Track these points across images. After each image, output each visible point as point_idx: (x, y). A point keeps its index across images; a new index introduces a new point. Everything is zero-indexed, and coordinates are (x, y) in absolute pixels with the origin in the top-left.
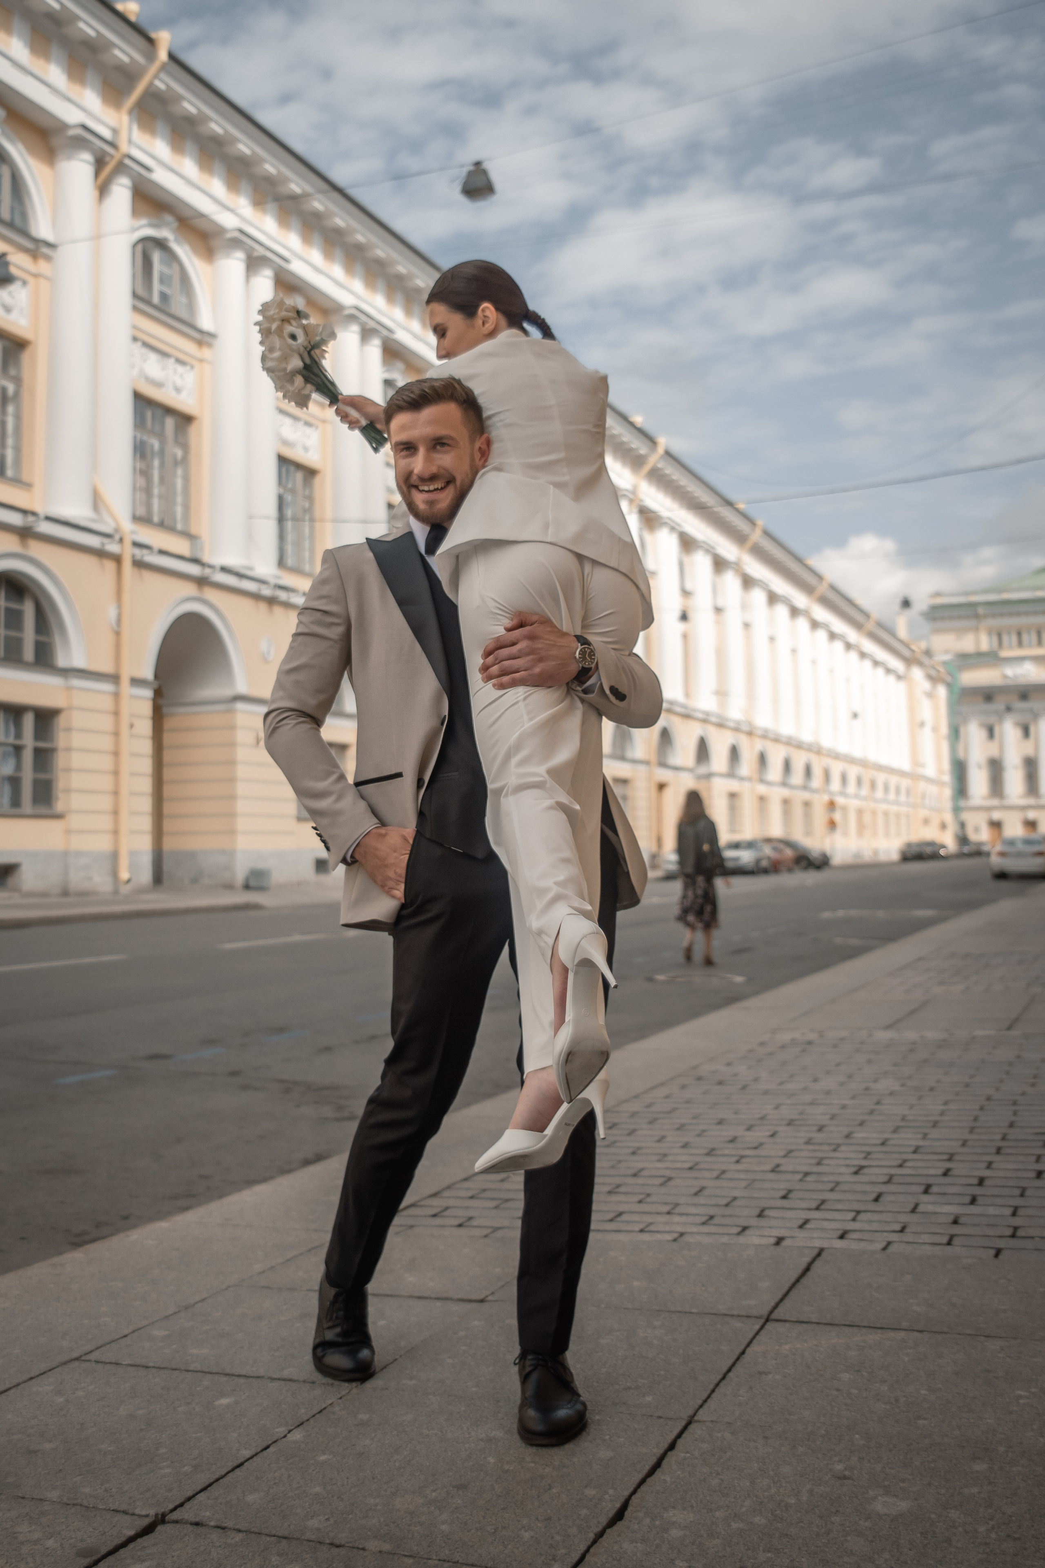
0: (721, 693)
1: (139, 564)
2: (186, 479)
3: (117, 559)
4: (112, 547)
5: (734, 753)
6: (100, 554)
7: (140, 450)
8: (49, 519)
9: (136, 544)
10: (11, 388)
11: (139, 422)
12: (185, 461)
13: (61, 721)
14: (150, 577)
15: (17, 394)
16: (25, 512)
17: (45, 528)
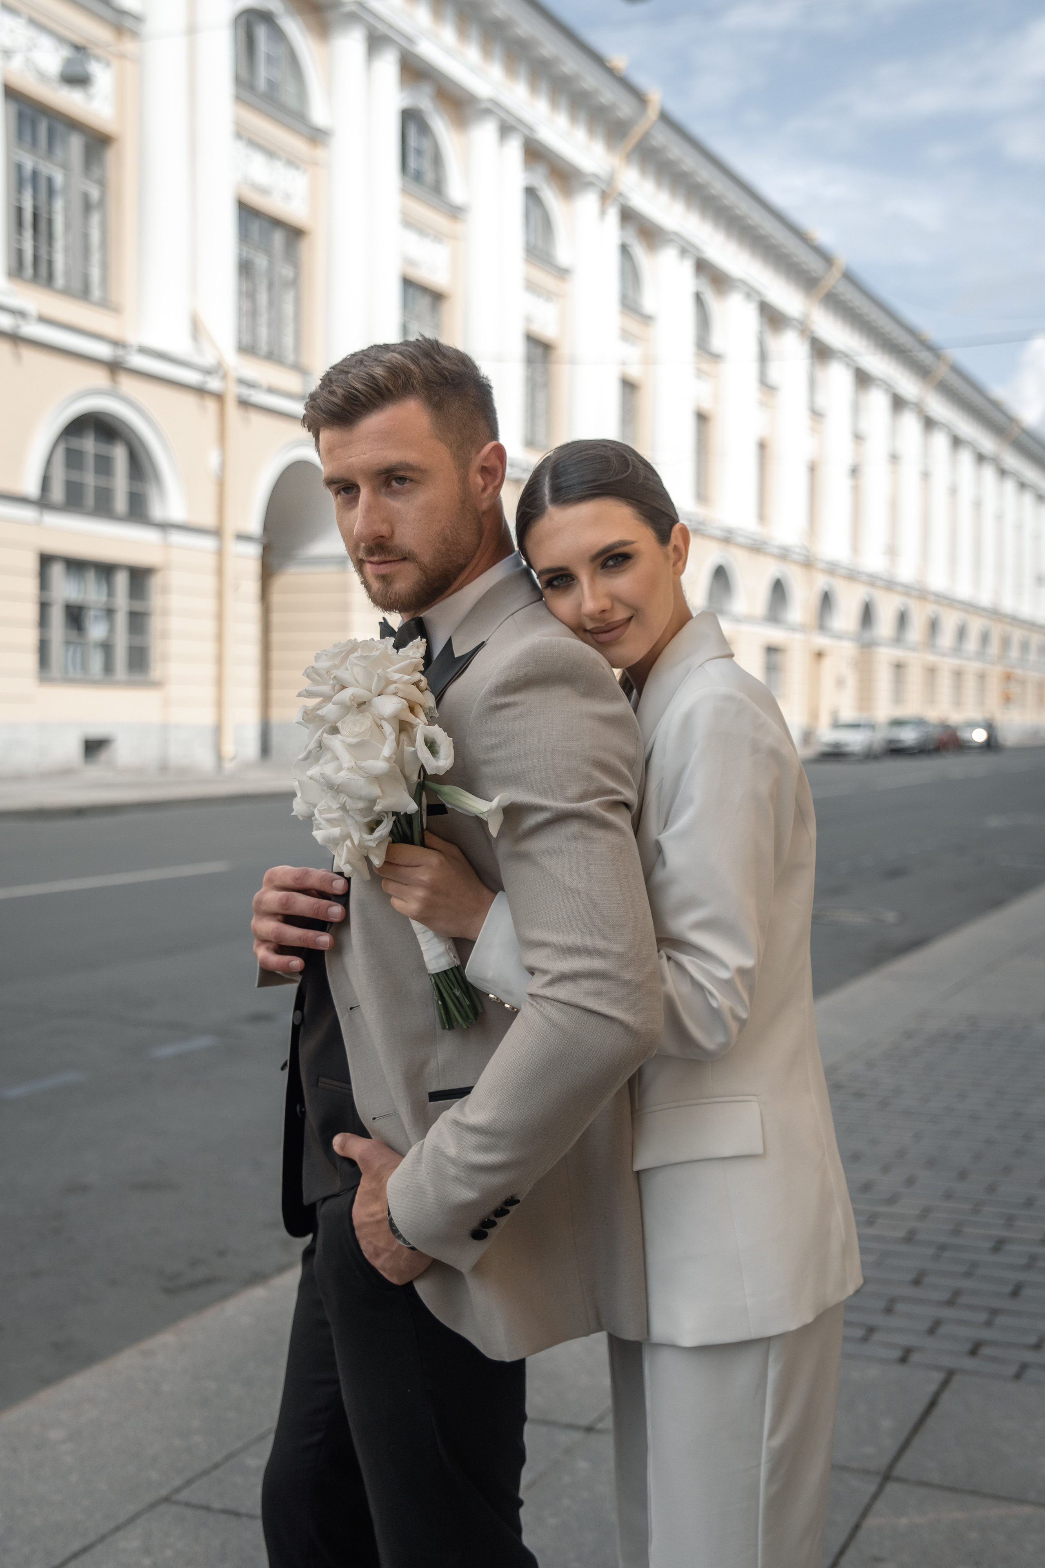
0: (892, 551)
1: (244, 404)
2: (298, 303)
3: (219, 397)
4: (214, 384)
5: (902, 619)
6: (200, 391)
7: (245, 268)
8: (144, 351)
9: (242, 382)
10: (95, 193)
11: (244, 235)
12: (295, 283)
13: (155, 582)
14: (257, 420)
15: (102, 202)
16: (116, 343)
17: (138, 361)
